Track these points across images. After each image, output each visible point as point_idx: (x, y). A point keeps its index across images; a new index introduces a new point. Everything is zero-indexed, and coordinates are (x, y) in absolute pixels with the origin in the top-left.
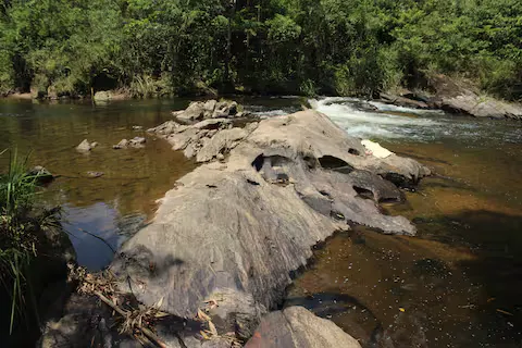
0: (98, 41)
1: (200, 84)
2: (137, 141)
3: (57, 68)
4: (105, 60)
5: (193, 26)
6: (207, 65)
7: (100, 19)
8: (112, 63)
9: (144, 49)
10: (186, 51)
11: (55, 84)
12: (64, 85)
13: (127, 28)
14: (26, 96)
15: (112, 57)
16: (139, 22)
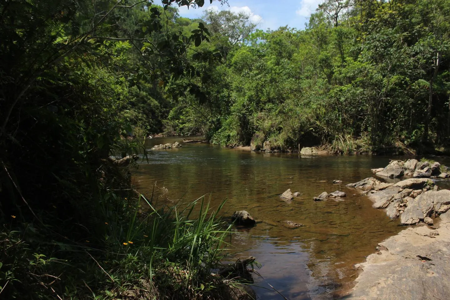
0: (307, 104)
1: (398, 144)
2: (338, 194)
3: (272, 126)
4: (312, 121)
5: (393, 90)
6: (406, 126)
7: (310, 87)
8: (318, 123)
9: (347, 111)
10: (385, 113)
11: (270, 139)
12: (276, 141)
13: (332, 93)
14: (247, 148)
15: (318, 118)
16: (343, 88)
